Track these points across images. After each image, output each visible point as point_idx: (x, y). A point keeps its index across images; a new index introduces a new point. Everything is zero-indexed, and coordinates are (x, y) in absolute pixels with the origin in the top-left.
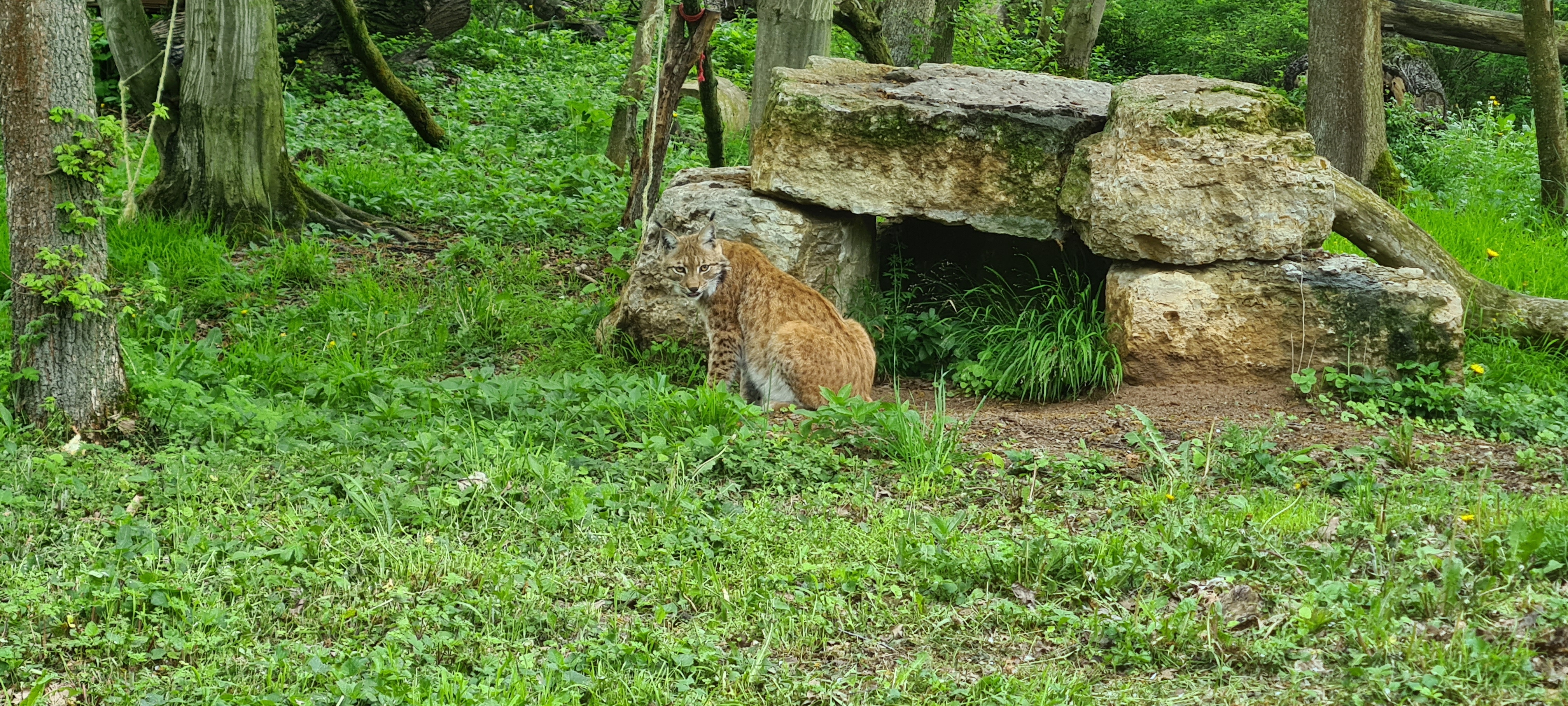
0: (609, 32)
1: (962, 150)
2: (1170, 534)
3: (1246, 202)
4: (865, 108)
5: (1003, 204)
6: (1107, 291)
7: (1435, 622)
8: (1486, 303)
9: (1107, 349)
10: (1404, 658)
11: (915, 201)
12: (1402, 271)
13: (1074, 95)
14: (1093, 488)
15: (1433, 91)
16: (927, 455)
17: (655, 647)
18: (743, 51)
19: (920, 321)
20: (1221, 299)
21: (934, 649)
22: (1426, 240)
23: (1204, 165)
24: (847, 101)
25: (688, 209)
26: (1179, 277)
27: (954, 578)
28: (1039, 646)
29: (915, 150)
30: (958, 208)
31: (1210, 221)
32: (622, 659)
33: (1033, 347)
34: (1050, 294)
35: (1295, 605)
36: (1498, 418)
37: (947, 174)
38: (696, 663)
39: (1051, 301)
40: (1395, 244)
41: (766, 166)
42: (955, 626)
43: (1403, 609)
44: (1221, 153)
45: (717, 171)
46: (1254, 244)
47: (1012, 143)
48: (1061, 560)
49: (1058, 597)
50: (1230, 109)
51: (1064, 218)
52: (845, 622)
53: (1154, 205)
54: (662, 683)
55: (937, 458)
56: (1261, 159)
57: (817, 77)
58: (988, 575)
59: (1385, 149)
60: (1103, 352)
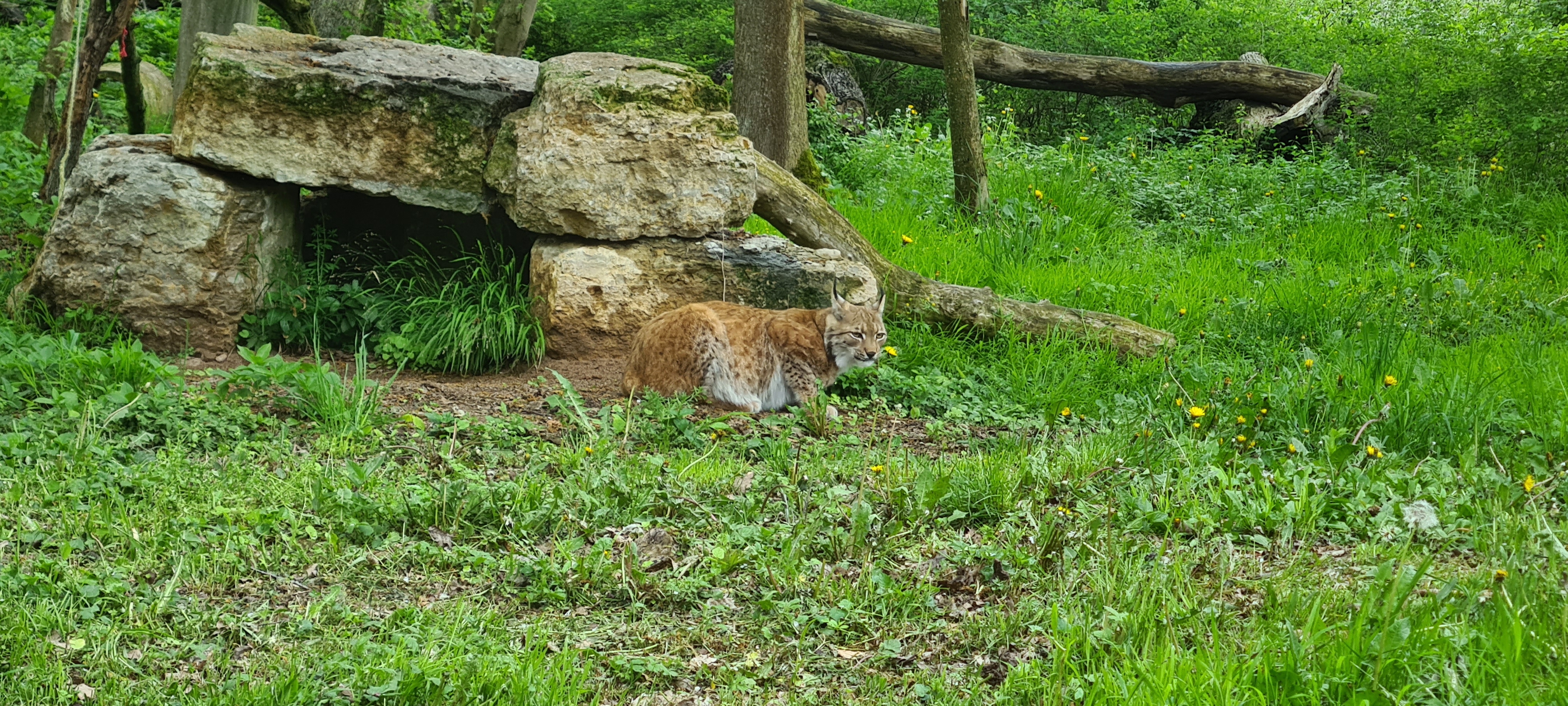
0: (28, 15)
1: (389, 121)
2: (588, 483)
3: (669, 179)
4: (290, 75)
5: (428, 177)
6: (532, 265)
7: (844, 564)
8: (900, 288)
9: (530, 322)
10: (813, 594)
11: (340, 171)
12: (820, 252)
13: (502, 71)
14: (513, 449)
15: (854, 99)
16: (347, 414)
17: (60, 577)
18: (169, 40)
19: (343, 293)
20: (644, 275)
21: (349, 587)
22: (843, 224)
23: (629, 141)
24: (272, 67)
25: (106, 174)
26: (603, 251)
27: (371, 521)
28: (454, 585)
29: (341, 119)
30: (383, 180)
31: (635, 196)
32: (25, 590)
33: (456, 319)
34: (475, 266)
35: (709, 548)
36: (909, 397)
37: (372, 145)
38: (102, 594)
39: (475, 273)
40: (814, 228)
41: (188, 131)
42: (371, 566)
43: (815, 552)
44: (646, 130)
45: (137, 137)
46: (677, 220)
47: (439, 115)
48: (479, 506)
49: (475, 540)
50: (656, 87)
51: (490, 192)
52: (258, 561)
53: (580, 180)
54: (66, 613)
55: (357, 419)
56: (686, 137)
57: (242, 44)
58: (405, 519)
59: (806, 147)
60: (526, 325)
